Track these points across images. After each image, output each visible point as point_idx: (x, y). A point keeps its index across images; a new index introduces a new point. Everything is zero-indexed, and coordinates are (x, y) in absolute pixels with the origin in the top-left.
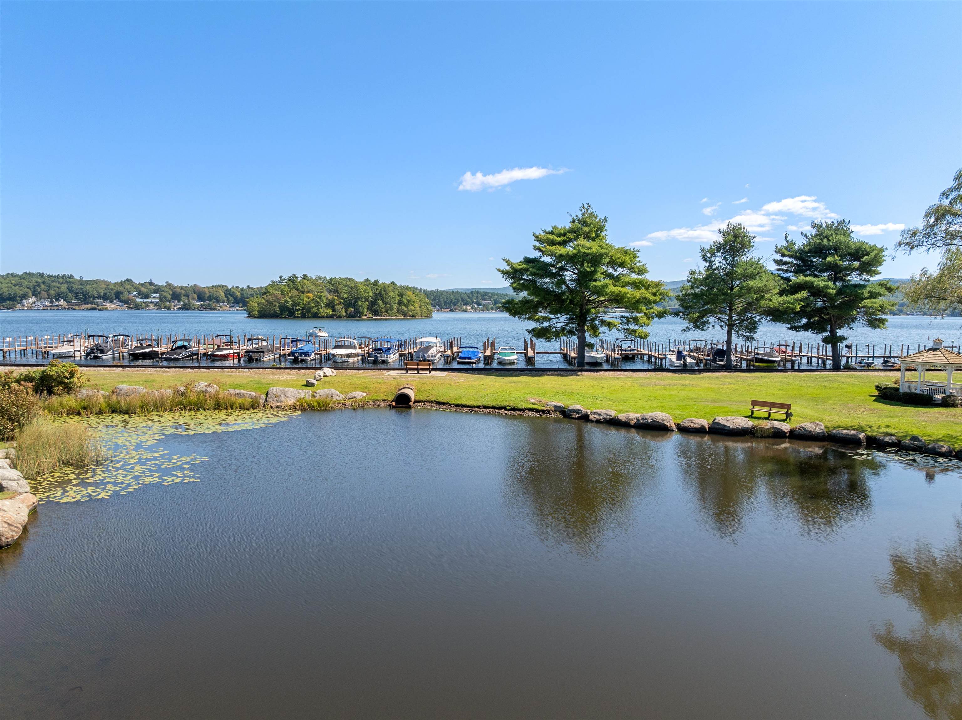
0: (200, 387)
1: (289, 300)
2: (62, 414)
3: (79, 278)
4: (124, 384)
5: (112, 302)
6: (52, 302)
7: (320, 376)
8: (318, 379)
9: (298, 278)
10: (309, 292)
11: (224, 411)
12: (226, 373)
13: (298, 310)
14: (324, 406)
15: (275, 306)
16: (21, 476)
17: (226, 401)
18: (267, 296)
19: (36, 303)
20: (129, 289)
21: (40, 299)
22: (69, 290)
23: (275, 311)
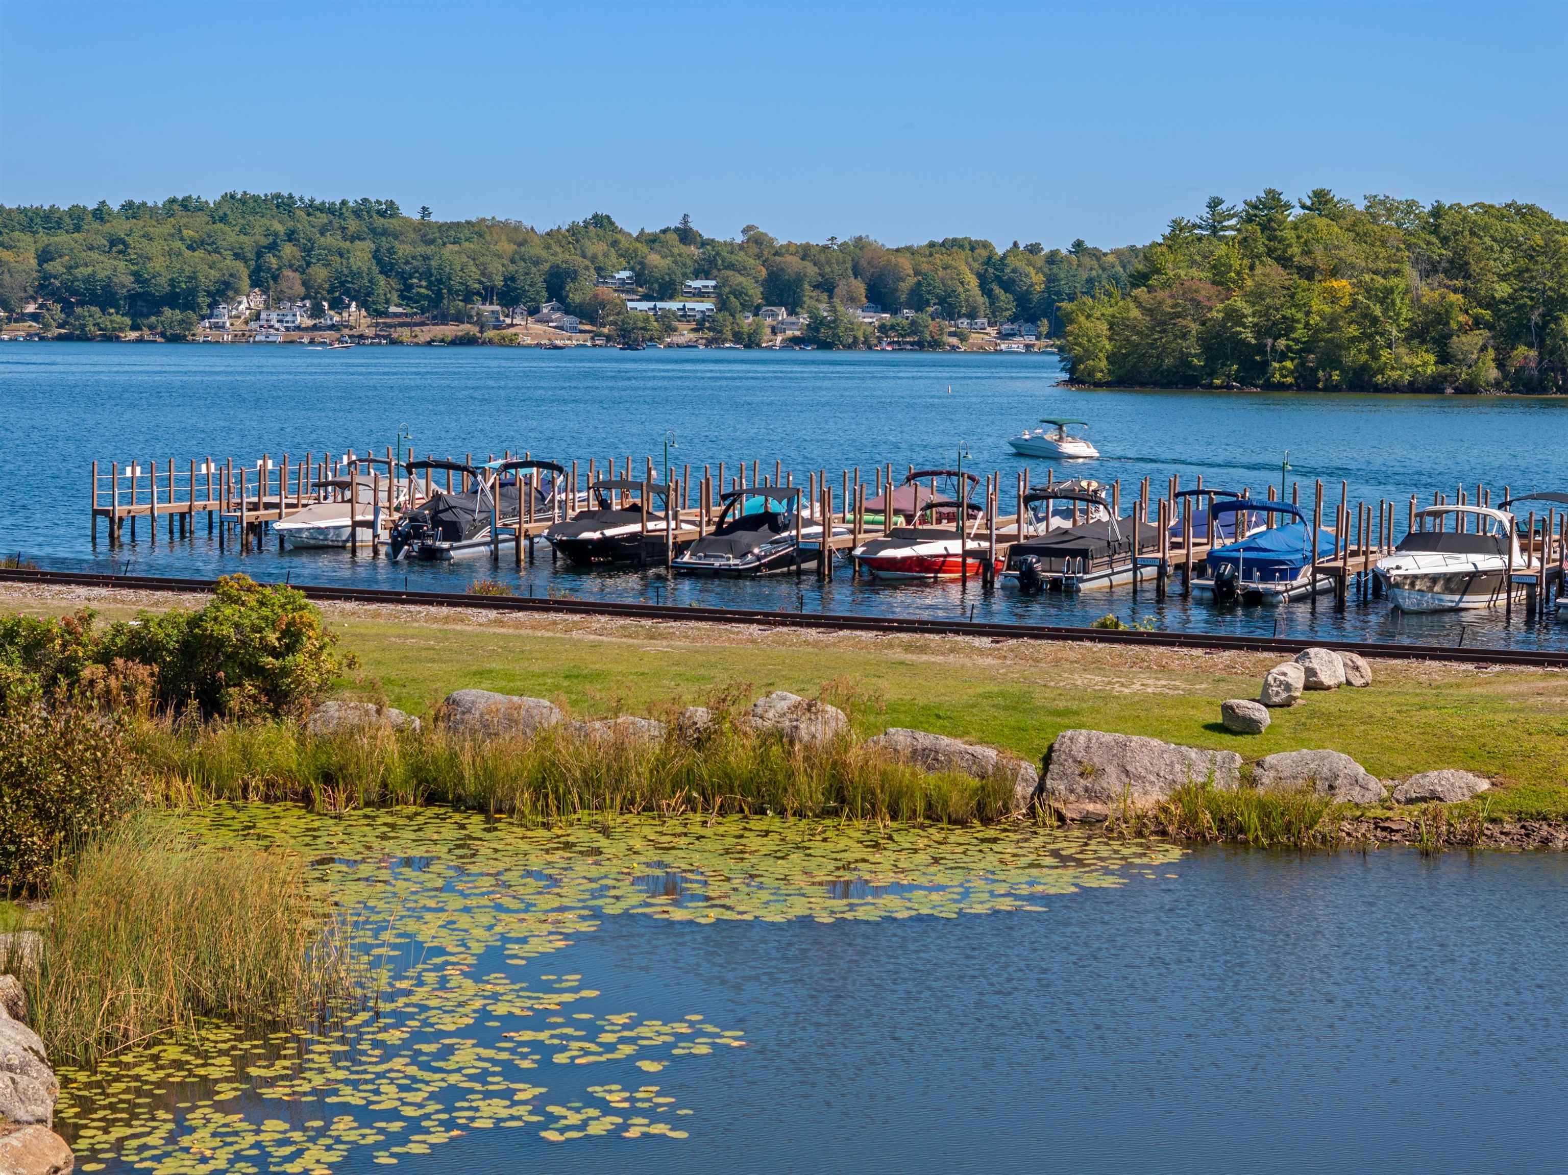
0: (770, 714)
1: (1248, 311)
2: (245, 798)
3: (416, 217)
4: (487, 684)
5: (533, 312)
6: (317, 311)
7: (1288, 687)
8: (1276, 700)
9: (1288, 206)
10: (1334, 273)
11: (860, 824)
12: (898, 654)
13: (1283, 357)
14: (1288, 827)
15: (1184, 336)
16: (37, 1053)
17: (874, 780)
18: (1151, 290)
19: (263, 316)
20: (601, 258)
21: (279, 300)
22: (379, 261)
23: (1184, 360)
